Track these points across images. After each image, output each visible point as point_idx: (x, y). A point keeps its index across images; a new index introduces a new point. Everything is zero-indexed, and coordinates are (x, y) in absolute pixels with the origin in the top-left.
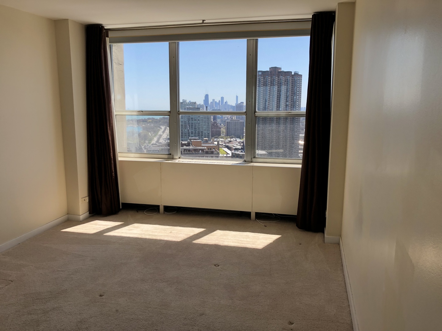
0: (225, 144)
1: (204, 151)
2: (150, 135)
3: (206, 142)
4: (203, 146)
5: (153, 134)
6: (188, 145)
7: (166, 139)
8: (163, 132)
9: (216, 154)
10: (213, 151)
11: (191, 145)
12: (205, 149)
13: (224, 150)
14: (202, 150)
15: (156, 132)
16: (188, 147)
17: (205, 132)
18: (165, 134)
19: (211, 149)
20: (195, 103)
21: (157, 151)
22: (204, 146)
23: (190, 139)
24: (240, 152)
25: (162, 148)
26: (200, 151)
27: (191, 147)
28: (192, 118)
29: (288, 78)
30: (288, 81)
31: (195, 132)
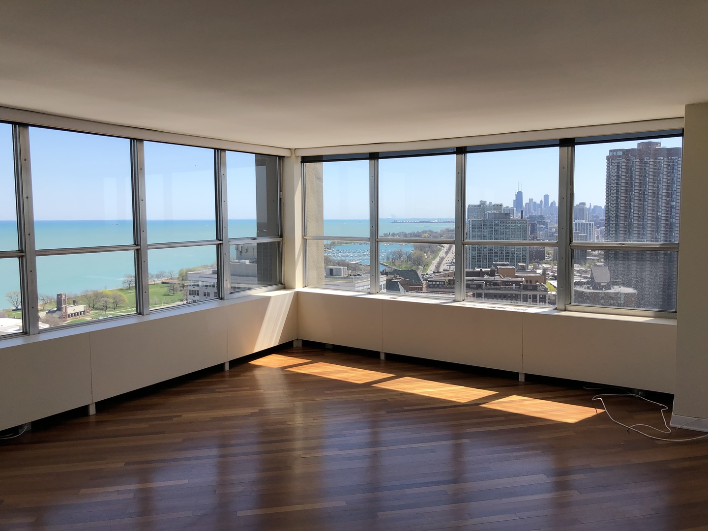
0: (552, 274)
1: (520, 285)
2: (426, 257)
3: (523, 269)
4: (517, 277)
5: (431, 256)
6: (492, 274)
7: (451, 263)
8: (447, 253)
9: (542, 291)
10: (537, 286)
11: (496, 274)
12: (522, 282)
13: (551, 284)
14: (518, 283)
15: (435, 253)
16: (491, 278)
17: (519, 253)
18: (449, 255)
19: (531, 282)
20: (501, 206)
21: (443, 283)
22: (521, 277)
23: (496, 265)
24: (585, 288)
25: (450, 278)
26: (514, 285)
27: (497, 278)
28: (496, 231)
29: (674, 159)
30: (674, 165)
31: (502, 253)
